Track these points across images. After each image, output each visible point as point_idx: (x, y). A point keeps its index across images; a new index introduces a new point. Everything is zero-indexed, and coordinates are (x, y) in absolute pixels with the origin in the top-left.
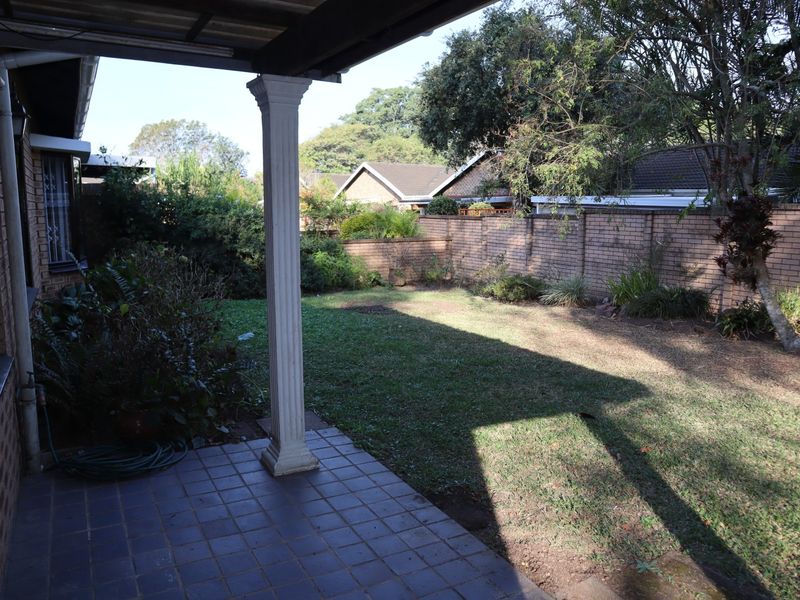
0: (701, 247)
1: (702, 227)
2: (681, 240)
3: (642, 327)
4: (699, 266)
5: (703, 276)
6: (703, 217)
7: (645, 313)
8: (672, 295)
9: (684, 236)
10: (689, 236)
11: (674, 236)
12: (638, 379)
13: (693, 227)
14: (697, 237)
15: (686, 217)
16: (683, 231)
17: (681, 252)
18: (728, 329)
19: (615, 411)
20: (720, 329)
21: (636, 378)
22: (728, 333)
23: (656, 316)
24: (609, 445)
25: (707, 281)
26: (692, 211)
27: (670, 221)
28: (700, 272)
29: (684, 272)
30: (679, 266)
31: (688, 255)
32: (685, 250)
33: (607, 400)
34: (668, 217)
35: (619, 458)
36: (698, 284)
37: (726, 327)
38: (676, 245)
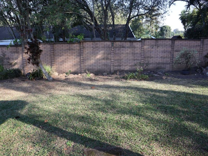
0: (15, 56)
1: (14, 50)
2: (8, 55)
3: (5, 83)
4: (15, 62)
5: (17, 64)
6: (14, 47)
7: (4, 78)
8: (11, 71)
9: (9, 53)
10: (11, 53)
11: (5, 54)
12: (20, 99)
13: (11, 50)
14: (13, 53)
15: (10, 47)
16: (8, 52)
17: (9, 58)
18: (32, 78)
19: (23, 112)
20: (29, 79)
21: (19, 99)
22: (32, 80)
23: (8, 78)
24: (34, 124)
25: (19, 66)
26: (11, 46)
27: (3, 49)
28: (16, 64)
29: (11, 64)
30: (9, 62)
31: (11, 59)
32: (10, 58)
33: (18, 109)
34: (2, 48)
35: (41, 127)
36: (16, 67)
37: (31, 78)
38: (7, 56)
